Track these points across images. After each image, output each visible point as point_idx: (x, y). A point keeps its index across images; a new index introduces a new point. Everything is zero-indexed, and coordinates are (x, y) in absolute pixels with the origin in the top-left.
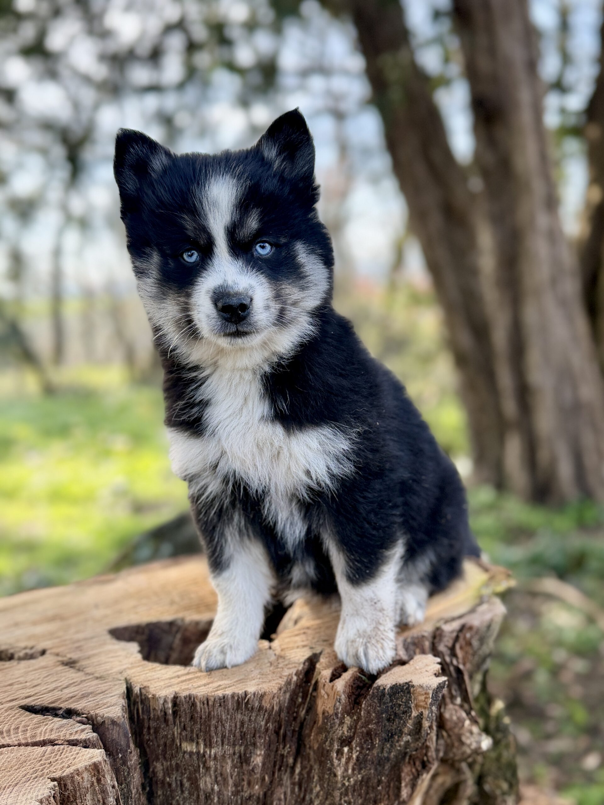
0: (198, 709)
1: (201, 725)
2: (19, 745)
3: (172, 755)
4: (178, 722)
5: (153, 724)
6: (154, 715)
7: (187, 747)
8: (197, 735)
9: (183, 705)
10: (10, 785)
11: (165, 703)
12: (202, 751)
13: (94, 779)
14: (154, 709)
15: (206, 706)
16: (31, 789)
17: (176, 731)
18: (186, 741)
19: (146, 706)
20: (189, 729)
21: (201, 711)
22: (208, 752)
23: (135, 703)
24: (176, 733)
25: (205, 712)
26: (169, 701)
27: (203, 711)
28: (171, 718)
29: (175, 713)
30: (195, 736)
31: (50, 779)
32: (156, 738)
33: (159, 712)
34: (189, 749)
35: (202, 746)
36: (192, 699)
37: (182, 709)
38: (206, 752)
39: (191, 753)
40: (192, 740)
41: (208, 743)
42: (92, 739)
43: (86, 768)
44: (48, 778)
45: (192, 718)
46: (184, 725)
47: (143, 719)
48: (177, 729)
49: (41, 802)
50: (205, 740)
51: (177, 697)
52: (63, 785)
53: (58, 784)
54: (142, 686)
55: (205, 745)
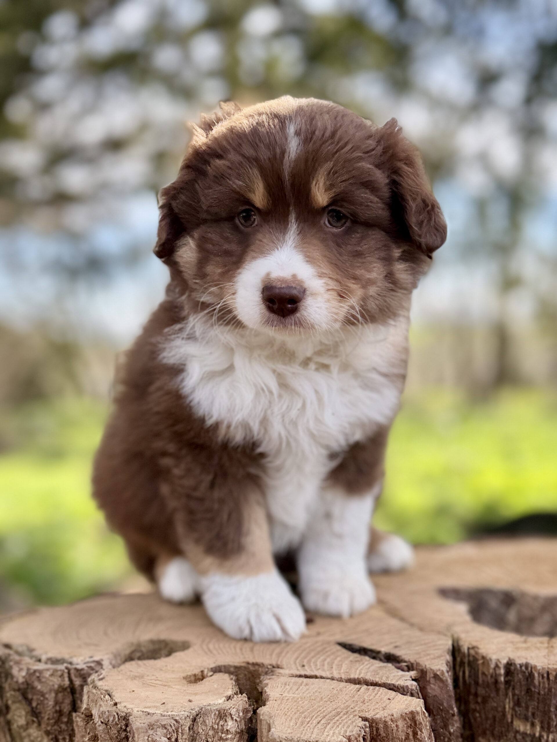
0: (536, 682)
1: (538, 703)
2: (333, 679)
3: (502, 733)
4: (510, 694)
5: (481, 691)
6: (483, 681)
7: (519, 727)
8: (533, 714)
9: (518, 674)
10: (318, 715)
11: (497, 669)
12: (537, 734)
13: (410, 731)
14: (483, 674)
15: (545, 680)
16: (340, 723)
17: (508, 705)
18: (519, 719)
19: (474, 669)
20: (523, 705)
21: (539, 685)
22: (545, 737)
23: (462, 663)
24: (507, 706)
25: (544, 688)
26: (502, 666)
27: (541, 685)
28: (502, 686)
29: (507, 682)
30: (530, 714)
31: (361, 717)
32: (484, 709)
33: (489, 677)
34: (522, 729)
35: (538, 728)
36: (529, 669)
37: (516, 679)
38: (543, 736)
39: (525, 734)
40: (526, 719)
41: (546, 726)
42: (410, 687)
43: (401, 715)
44: (360, 717)
45: (528, 691)
46: (518, 699)
47: (470, 683)
48: (509, 702)
49: (349, 740)
50: (542, 722)
51: (511, 664)
52: (374, 729)
53: (370, 725)
54: (470, 646)
55: (542, 728)
